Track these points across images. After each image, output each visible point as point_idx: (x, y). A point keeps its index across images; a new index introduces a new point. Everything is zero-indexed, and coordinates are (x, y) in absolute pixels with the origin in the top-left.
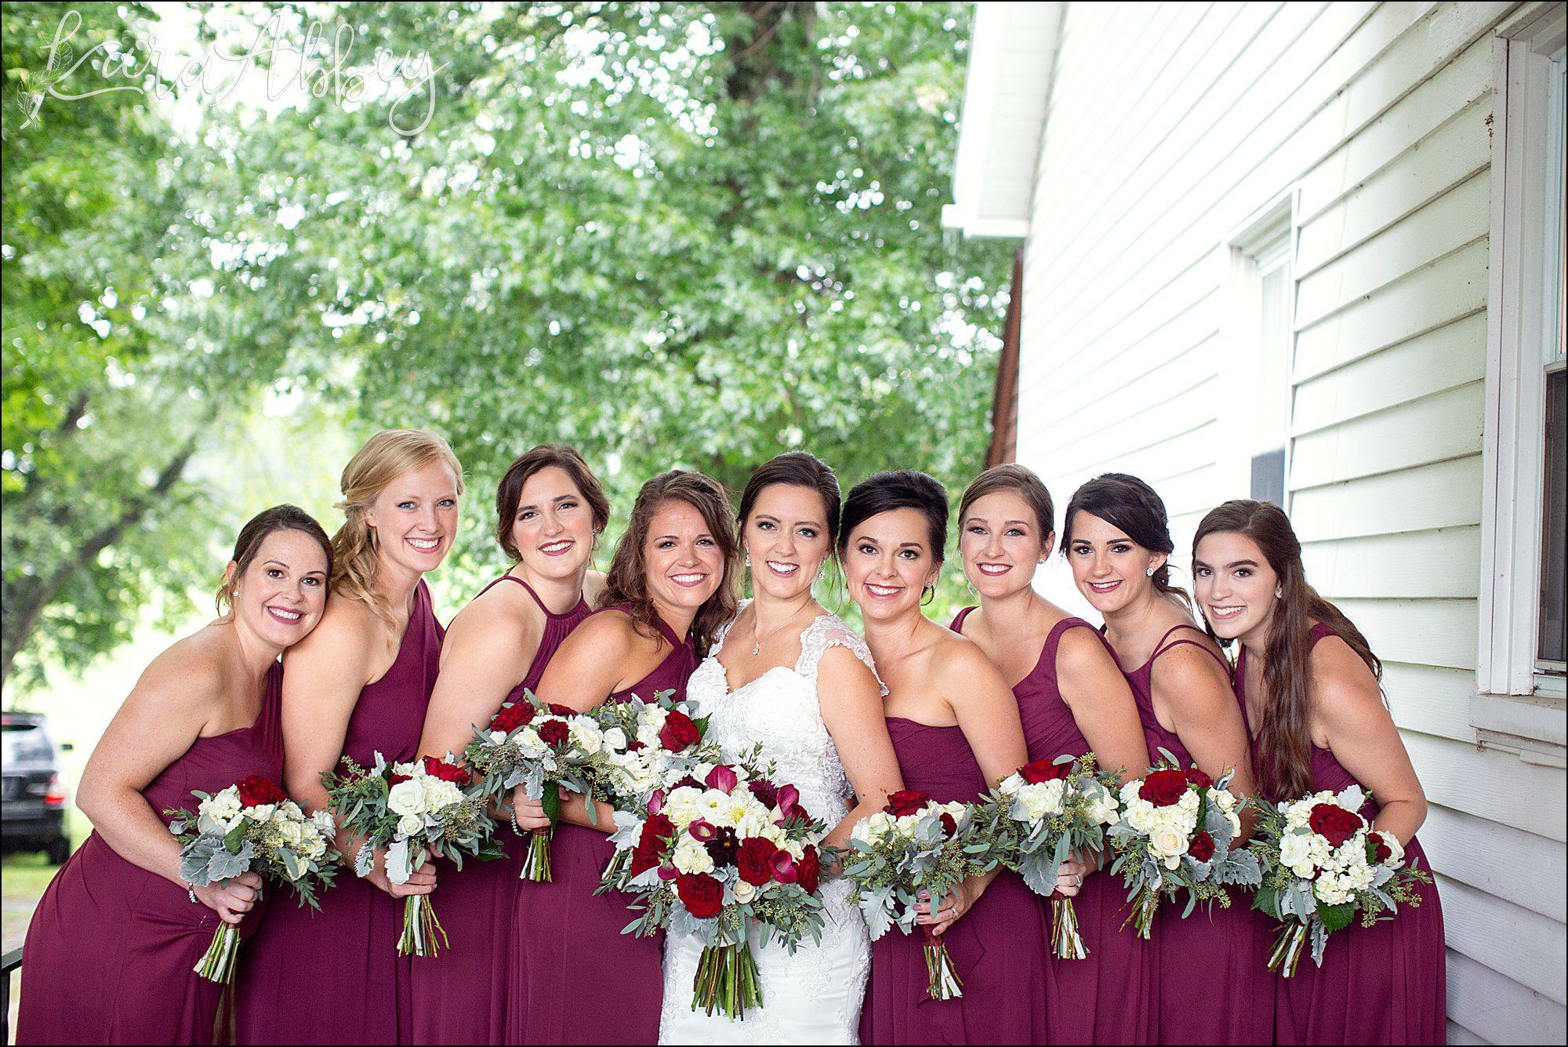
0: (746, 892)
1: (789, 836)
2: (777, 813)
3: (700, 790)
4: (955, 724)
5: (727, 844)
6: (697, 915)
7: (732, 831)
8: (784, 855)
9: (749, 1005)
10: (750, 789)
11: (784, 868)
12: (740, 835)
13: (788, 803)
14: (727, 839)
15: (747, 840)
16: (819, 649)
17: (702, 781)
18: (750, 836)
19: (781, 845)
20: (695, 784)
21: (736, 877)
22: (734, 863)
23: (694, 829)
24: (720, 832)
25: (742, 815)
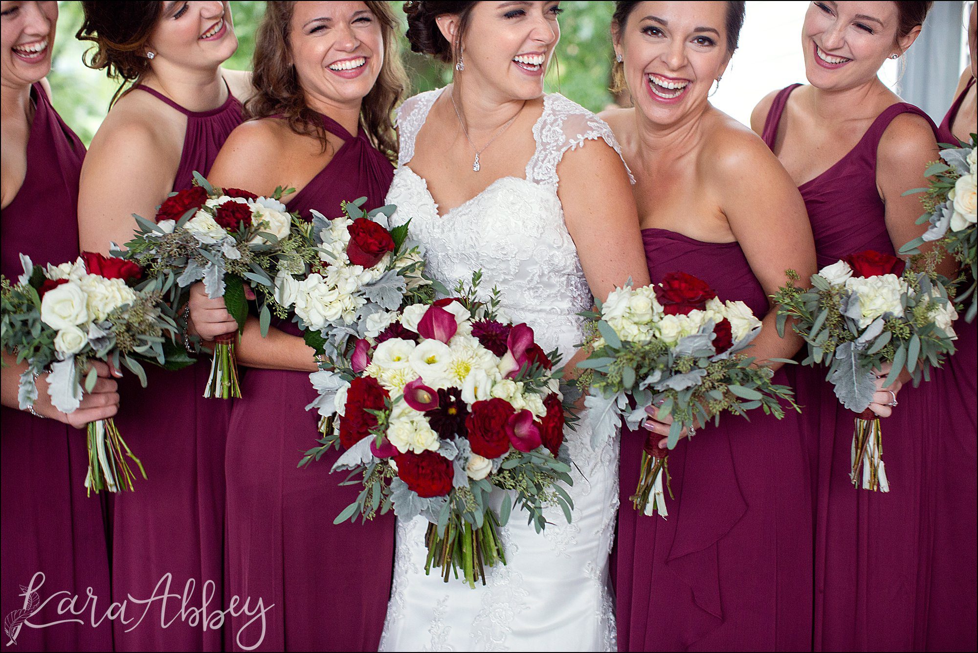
0: (481, 467)
1: (527, 389)
2: (509, 362)
3: (412, 342)
4: (730, 239)
5: (453, 411)
6: (423, 494)
7: (456, 392)
8: (525, 414)
9: (491, 563)
10: (474, 334)
11: (523, 430)
12: (468, 398)
13: (521, 346)
14: (452, 404)
15: (478, 405)
16: (558, 150)
17: (415, 330)
18: (481, 398)
19: (518, 404)
20: (406, 335)
21: (468, 452)
22: (463, 434)
23: (411, 394)
24: (442, 396)
25: (467, 370)
